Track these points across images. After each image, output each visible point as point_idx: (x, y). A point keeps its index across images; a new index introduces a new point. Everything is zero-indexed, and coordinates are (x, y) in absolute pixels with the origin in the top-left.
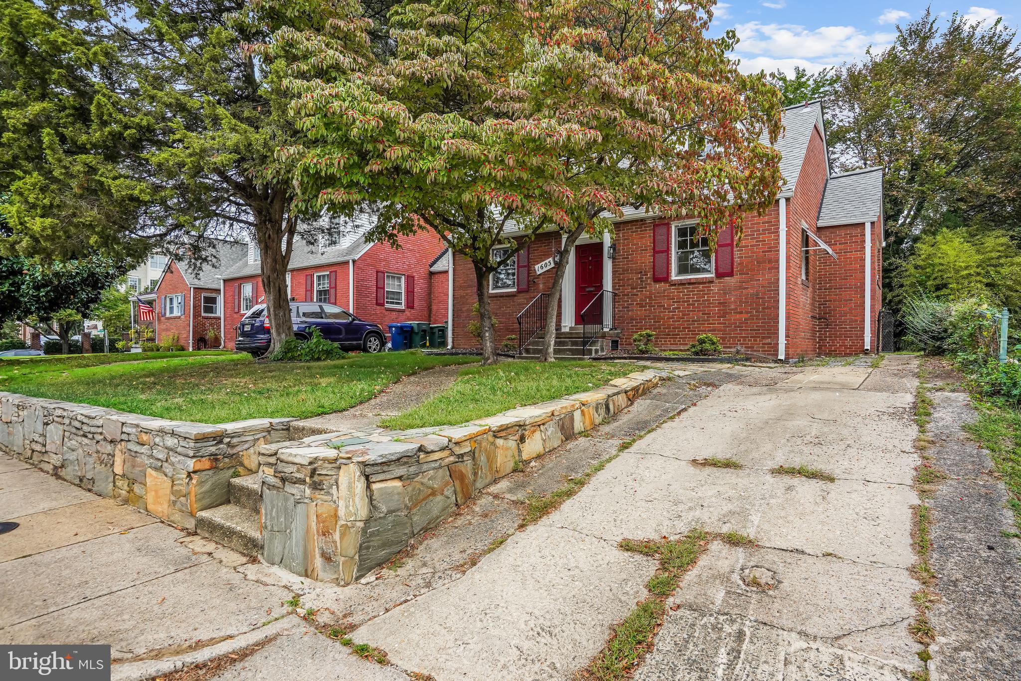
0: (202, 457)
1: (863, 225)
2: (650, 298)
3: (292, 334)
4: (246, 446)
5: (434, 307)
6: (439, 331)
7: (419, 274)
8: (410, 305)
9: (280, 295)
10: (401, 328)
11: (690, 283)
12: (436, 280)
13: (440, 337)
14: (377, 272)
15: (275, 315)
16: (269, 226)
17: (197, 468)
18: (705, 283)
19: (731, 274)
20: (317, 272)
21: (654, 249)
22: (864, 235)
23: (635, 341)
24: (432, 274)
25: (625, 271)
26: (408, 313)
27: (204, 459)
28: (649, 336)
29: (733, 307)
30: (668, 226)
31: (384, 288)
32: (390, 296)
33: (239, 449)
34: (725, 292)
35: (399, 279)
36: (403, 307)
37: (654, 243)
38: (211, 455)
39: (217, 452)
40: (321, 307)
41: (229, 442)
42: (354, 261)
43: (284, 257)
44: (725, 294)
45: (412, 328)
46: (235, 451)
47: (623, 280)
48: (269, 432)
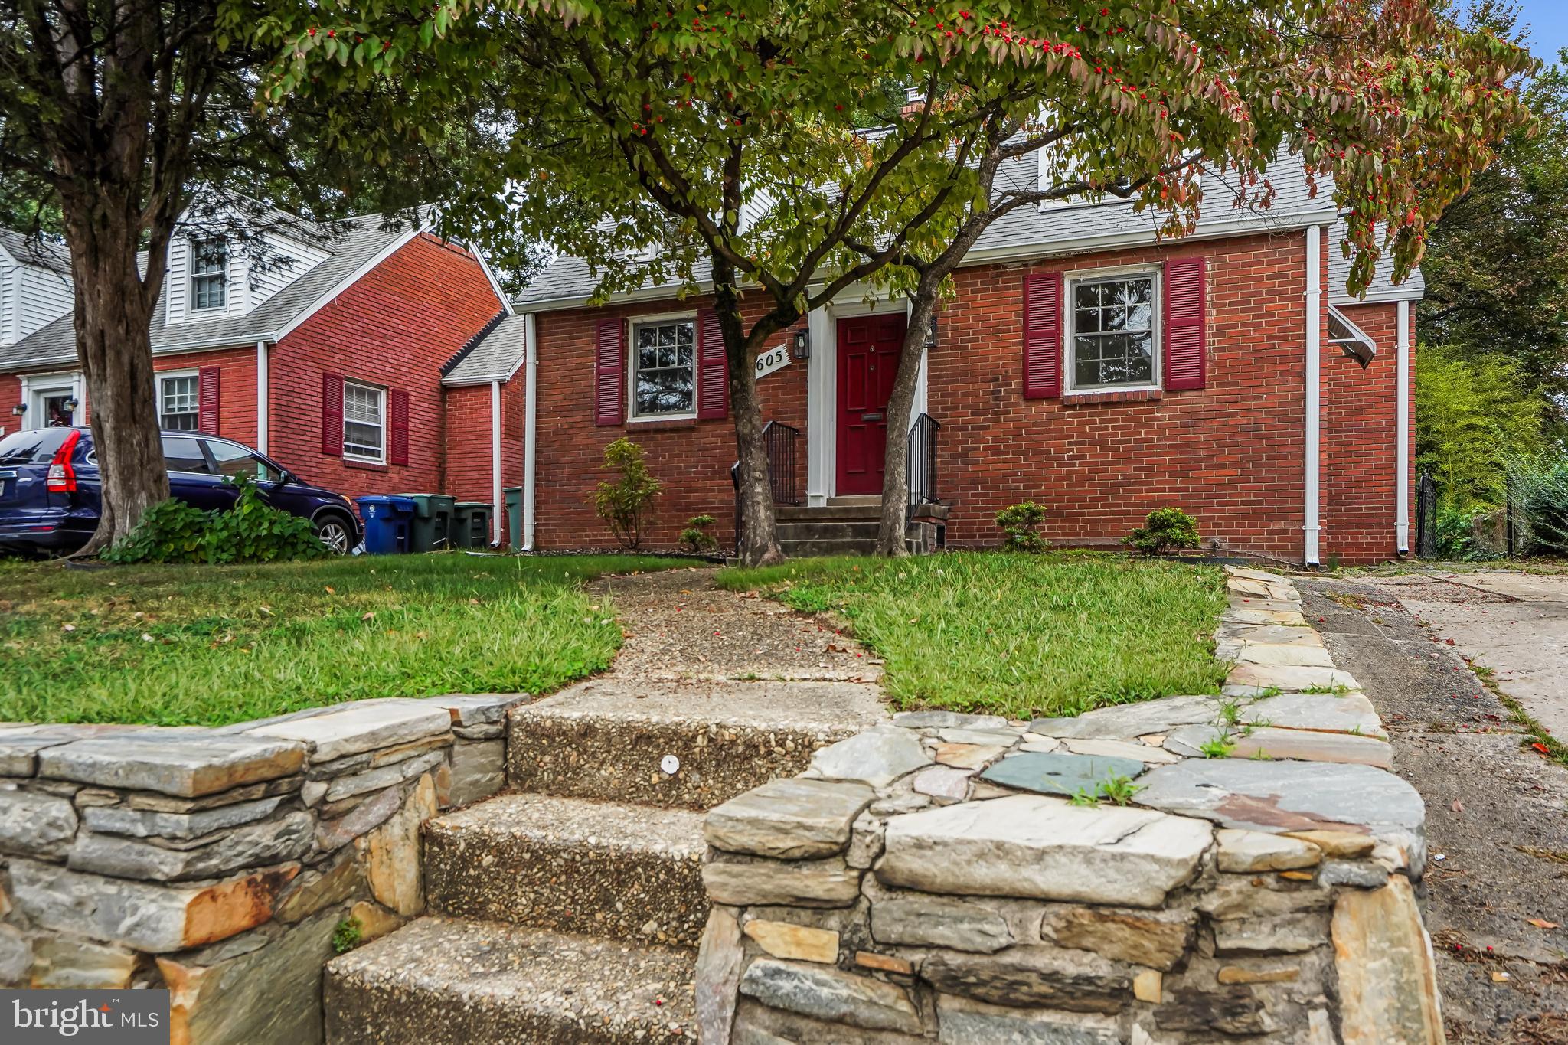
0: (219, 876)
1: (1395, 304)
2: (1017, 436)
3: (166, 494)
4: (380, 809)
5: (452, 465)
6: (475, 515)
7: (420, 388)
8: (399, 456)
9: (134, 388)
10: (393, 505)
11: (1108, 402)
12: (458, 405)
13: (475, 530)
14: (325, 376)
15: (119, 440)
16: (103, 192)
17: (200, 933)
18: (1141, 403)
19: (1199, 386)
20: (162, 370)
21: (1025, 328)
22: (1396, 327)
23: (1002, 523)
24: (446, 390)
25: (960, 376)
26: (394, 475)
27: (227, 885)
28: (1034, 513)
29: (1202, 454)
30: (1058, 278)
31: (341, 417)
32: (355, 435)
33: (354, 825)
34: (1186, 422)
35: (374, 396)
36: (382, 461)
37: (1026, 315)
38: (258, 862)
39: (281, 847)
40: (202, 444)
41: (323, 800)
42: (270, 346)
43: (145, 286)
44: (1185, 426)
45: (415, 506)
46: (339, 835)
47: (953, 395)
48: (447, 748)
